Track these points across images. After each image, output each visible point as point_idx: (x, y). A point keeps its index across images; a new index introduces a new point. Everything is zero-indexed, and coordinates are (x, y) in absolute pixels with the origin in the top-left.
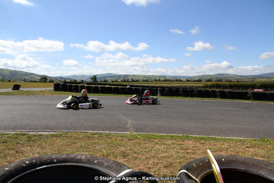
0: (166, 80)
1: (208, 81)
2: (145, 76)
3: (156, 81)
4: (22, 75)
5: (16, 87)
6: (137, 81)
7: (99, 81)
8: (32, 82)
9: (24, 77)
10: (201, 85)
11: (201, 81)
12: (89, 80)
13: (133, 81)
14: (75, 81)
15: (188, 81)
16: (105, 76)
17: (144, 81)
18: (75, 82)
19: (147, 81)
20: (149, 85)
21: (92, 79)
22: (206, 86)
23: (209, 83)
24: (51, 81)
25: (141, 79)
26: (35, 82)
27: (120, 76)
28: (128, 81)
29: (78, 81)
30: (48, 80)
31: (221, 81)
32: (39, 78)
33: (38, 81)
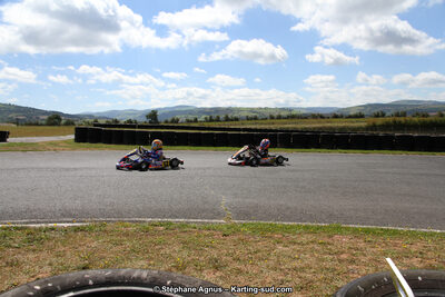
0: (293, 117)
1: (377, 116)
2: (252, 110)
3: (272, 118)
4: (11, 112)
6: (236, 119)
7: (161, 120)
8: (31, 124)
9: (13, 115)
10: (363, 124)
12: (143, 120)
13: (227, 119)
14: (116, 121)
15: (336, 117)
16: (173, 111)
17: (248, 119)
18: (116, 124)
19: (256, 118)
20: (258, 127)
21: (148, 117)
22: (374, 127)
23: (379, 121)
24: (69, 123)
25: (244, 114)
26: (37, 124)
27: (203, 111)
28: (218, 120)
29: (122, 122)
30: (63, 122)
31: (404, 114)
32: (46, 117)
33: (44, 122)
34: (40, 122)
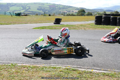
4: (60, 9)
5: (58, 21)
8: (69, 15)
9: (62, 11)
18: (117, 14)
24: (90, 14)
26: (73, 15)
30: (86, 13)
32: (77, 11)
33: (76, 14)
34: (74, 14)
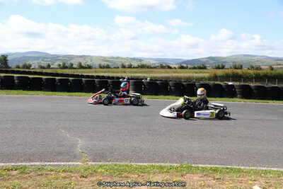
0: (143, 67)
1: (218, 68)
2: (105, 59)
3: (124, 67)
6: (90, 67)
10: (206, 75)
11: (205, 68)
13: (81, 67)
15: (182, 67)
17: (101, 67)
19: (108, 67)
22: (215, 77)
23: (220, 72)
25: (96, 63)
28: (71, 67)
31: (241, 67)
